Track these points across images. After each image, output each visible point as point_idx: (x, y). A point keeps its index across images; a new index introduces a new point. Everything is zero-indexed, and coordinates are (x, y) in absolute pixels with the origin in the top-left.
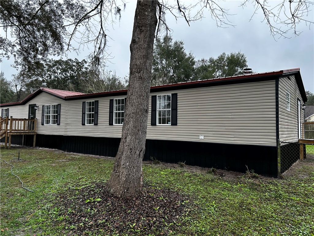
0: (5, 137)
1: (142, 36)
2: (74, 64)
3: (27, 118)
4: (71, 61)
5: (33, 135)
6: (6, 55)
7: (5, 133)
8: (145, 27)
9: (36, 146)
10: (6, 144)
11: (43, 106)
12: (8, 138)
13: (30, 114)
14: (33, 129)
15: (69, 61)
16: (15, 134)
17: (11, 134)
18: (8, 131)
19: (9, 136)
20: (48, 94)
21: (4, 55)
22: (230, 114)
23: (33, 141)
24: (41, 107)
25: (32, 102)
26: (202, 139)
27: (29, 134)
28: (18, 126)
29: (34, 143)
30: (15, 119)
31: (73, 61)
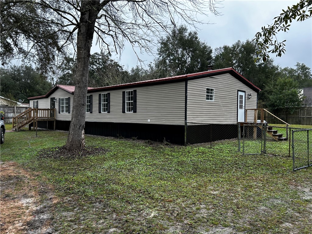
0: (33, 122)
1: (80, 64)
2: (100, 57)
3: (50, 108)
4: (97, 55)
5: (54, 121)
6: (29, 63)
7: (33, 119)
8: (81, 59)
9: (56, 129)
10: (34, 128)
11: (59, 99)
12: (35, 123)
13: (52, 106)
14: (53, 116)
15: (96, 55)
16: (40, 120)
17: (37, 120)
18: (35, 118)
19: (36, 122)
20: (62, 90)
21: (28, 63)
22: (163, 105)
23: (53, 125)
24: (58, 99)
25: (52, 96)
26: (149, 121)
27: (50, 120)
28: (44, 114)
29: (55, 127)
30: (39, 109)
31: (99, 54)
